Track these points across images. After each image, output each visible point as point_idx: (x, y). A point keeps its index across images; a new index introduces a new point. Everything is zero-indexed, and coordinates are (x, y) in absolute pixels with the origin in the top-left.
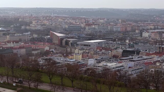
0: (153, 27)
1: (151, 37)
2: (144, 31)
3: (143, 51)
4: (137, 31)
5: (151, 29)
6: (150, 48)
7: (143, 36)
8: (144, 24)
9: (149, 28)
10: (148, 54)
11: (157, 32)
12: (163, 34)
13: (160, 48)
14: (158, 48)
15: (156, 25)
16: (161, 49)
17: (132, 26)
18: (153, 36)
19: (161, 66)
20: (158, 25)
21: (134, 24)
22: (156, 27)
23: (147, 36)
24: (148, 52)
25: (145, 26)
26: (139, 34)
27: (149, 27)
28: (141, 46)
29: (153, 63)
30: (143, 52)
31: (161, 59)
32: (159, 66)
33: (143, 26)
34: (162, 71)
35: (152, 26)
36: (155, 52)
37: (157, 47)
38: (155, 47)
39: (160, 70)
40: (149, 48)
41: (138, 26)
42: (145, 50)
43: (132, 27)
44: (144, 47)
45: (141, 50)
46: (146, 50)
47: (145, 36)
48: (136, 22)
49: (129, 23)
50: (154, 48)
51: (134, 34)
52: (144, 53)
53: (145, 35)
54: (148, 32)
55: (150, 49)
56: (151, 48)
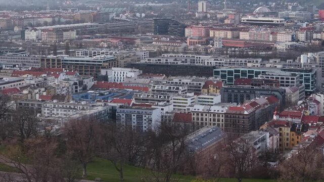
0: (49, 20)
1: (41, 40)
2: (28, 28)
3: (8, 67)
4: (16, 29)
5: (46, 24)
6: (24, 62)
7: (26, 38)
8: (33, 14)
9: (42, 23)
10: (15, 74)
11: (54, 30)
12: (64, 33)
13: (42, 60)
14: (40, 61)
15: (57, 16)
16: (45, 62)
17: (9, 18)
18: (44, 36)
19: (32, 94)
20: (60, 16)
21: (14, 14)
22: (57, 19)
23: (35, 38)
24: (18, 69)
25: (34, 18)
26: (19, 34)
27: (42, 21)
28: (6, 58)
29: (19, 89)
30: (7, 69)
31: (36, 82)
32: (27, 94)
33: (31, 18)
34: (28, 104)
35: (49, 17)
36: (30, 68)
37: (37, 59)
38: (34, 59)
39: (26, 102)
40: (22, 62)
41: (21, 19)
42: (12, 66)
43: (7, 20)
44: (13, 60)
45: (4, 67)
46: (14, 66)
47: (31, 38)
48: (20, 10)
49: (4, 13)
50: (31, 61)
51: (10, 35)
52: (9, 71)
53: (31, 35)
54: (36, 30)
55: (26, 63)
56: (26, 60)
